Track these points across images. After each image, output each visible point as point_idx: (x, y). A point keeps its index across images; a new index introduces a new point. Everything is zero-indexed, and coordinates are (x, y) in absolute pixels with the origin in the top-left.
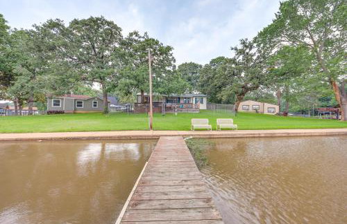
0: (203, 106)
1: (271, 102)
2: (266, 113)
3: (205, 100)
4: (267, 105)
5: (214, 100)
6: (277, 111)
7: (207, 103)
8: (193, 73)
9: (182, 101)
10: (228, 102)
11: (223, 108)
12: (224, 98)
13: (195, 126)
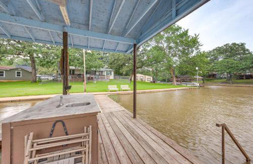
0: (112, 77)
1: (149, 75)
2: (146, 81)
3: (113, 73)
4: (147, 77)
5: (118, 73)
6: (152, 80)
7: (114, 75)
8: (104, 54)
9: (97, 73)
10: (127, 75)
11: (124, 78)
12: (124, 73)
13: (110, 89)
